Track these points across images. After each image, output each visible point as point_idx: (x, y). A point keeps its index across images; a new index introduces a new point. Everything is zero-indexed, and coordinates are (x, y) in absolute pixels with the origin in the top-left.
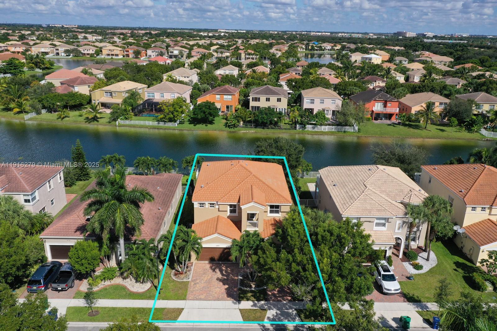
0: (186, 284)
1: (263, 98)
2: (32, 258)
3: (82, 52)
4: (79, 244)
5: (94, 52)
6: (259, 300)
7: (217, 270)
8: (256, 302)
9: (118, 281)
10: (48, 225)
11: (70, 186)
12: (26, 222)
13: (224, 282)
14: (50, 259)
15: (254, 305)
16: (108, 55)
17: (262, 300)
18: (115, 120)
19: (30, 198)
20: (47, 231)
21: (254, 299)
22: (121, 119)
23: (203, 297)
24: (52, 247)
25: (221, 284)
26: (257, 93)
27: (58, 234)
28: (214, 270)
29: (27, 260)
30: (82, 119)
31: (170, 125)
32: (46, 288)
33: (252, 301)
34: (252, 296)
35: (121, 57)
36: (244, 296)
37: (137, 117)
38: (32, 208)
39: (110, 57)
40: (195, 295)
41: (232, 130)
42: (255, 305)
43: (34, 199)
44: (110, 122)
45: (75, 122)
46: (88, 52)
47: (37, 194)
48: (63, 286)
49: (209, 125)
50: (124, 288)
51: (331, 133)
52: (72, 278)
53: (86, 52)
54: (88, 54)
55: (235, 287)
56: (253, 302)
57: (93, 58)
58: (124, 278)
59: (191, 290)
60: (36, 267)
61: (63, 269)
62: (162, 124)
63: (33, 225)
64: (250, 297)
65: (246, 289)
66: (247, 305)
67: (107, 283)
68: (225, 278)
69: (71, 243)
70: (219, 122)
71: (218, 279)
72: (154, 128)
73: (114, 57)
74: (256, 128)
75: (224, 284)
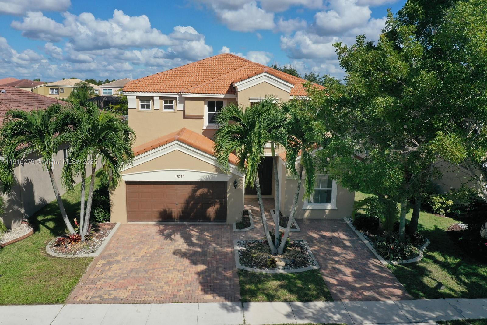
0: (80, 265)
6: (306, 298)
7: (177, 237)
8: (299, 304)
13: (194, 257)
15: (293, 312)
17: (317, 298)
21: (289, 296)
23: (122, 294)
25: (186, 262)
28: (168, 237)
33: (285, 301)
34: (282, 287)
36: (259, 289)
40: (101, 288)
42: (296, 313)
55: (225, 269)
56: (290, 306)
59: (92, 276)
64: (276, 290)
65: (258, 271)
66: (270, 312)
68: (199, 250)
71: (176, 253)
75: (194, 262)
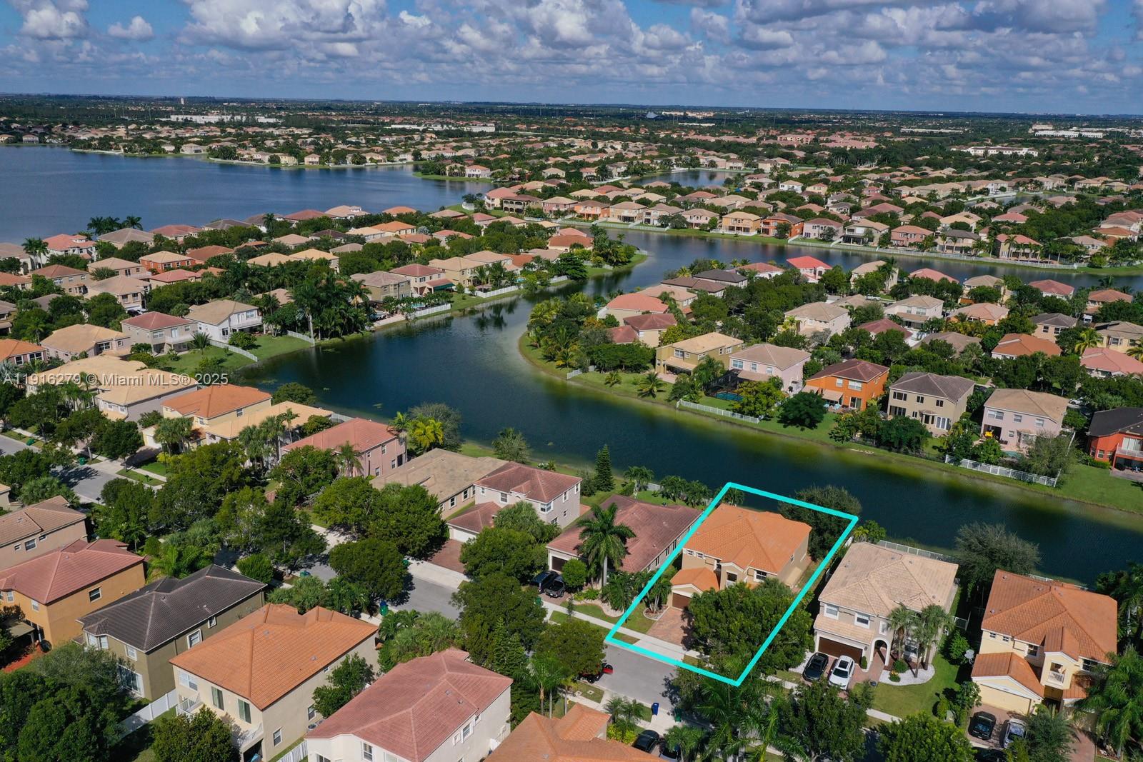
0: (651, 623)
1: (912, 396)
2: (537, 563)
3: (688, 220)
4: (572, 561)
5: (707, 222)
7: (686, 620)
8: (703, 654)
9: (598, 602)
10: (557, 535)
11: (589, 495)
12: (538, 532)
13: (685, 630)
14: (551, 568)
16: (732, 229)
18: (677, 399)
19: (546, 507)
20: (551, 543)
21: (702, 651)
22: (685, 400)
23: (660, 636)
24: (554, 558)
25: (683, 631)
26: (903, 387)
27: (562, 547)
28: (683, 619)
29: (533, 565)
30: (635, 389)
31: (749, 419)
32: (542, 592)
33: (700, 653)
34: (702, 647)
35: (753, 233)
36: (695, 646)
37: (709, 399)
38: (544, 517)
39: (733, 233)
40: (655, 633)
41: (839, 444)
42: (700, 656)
43: (549, 509)
44: (669, 401)
45: (626, 393)
46: (698, 221)
47: (552, 504)
48: (554, 593)
49: (807, 430)
50: (600, 610)
51: (1003, 480)
52: (563, 589)
53: (694, 221)
54: (697, 225)
57: (704, 234)
58: (604, 602)
59: (654, 628)
60: (539, 572)
61: (558, 579)
62: (737, 416)
63: (543, 534)
64: (699, 648)
66: (693, 654)
67: (589, 602)
68: (690, 628)
69: (567, 559)
70: (826, 427)
71: (682, 627)
72: (726, 421)
73: (741, 233)
74: (878, 447)
